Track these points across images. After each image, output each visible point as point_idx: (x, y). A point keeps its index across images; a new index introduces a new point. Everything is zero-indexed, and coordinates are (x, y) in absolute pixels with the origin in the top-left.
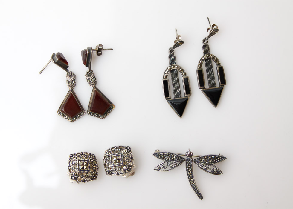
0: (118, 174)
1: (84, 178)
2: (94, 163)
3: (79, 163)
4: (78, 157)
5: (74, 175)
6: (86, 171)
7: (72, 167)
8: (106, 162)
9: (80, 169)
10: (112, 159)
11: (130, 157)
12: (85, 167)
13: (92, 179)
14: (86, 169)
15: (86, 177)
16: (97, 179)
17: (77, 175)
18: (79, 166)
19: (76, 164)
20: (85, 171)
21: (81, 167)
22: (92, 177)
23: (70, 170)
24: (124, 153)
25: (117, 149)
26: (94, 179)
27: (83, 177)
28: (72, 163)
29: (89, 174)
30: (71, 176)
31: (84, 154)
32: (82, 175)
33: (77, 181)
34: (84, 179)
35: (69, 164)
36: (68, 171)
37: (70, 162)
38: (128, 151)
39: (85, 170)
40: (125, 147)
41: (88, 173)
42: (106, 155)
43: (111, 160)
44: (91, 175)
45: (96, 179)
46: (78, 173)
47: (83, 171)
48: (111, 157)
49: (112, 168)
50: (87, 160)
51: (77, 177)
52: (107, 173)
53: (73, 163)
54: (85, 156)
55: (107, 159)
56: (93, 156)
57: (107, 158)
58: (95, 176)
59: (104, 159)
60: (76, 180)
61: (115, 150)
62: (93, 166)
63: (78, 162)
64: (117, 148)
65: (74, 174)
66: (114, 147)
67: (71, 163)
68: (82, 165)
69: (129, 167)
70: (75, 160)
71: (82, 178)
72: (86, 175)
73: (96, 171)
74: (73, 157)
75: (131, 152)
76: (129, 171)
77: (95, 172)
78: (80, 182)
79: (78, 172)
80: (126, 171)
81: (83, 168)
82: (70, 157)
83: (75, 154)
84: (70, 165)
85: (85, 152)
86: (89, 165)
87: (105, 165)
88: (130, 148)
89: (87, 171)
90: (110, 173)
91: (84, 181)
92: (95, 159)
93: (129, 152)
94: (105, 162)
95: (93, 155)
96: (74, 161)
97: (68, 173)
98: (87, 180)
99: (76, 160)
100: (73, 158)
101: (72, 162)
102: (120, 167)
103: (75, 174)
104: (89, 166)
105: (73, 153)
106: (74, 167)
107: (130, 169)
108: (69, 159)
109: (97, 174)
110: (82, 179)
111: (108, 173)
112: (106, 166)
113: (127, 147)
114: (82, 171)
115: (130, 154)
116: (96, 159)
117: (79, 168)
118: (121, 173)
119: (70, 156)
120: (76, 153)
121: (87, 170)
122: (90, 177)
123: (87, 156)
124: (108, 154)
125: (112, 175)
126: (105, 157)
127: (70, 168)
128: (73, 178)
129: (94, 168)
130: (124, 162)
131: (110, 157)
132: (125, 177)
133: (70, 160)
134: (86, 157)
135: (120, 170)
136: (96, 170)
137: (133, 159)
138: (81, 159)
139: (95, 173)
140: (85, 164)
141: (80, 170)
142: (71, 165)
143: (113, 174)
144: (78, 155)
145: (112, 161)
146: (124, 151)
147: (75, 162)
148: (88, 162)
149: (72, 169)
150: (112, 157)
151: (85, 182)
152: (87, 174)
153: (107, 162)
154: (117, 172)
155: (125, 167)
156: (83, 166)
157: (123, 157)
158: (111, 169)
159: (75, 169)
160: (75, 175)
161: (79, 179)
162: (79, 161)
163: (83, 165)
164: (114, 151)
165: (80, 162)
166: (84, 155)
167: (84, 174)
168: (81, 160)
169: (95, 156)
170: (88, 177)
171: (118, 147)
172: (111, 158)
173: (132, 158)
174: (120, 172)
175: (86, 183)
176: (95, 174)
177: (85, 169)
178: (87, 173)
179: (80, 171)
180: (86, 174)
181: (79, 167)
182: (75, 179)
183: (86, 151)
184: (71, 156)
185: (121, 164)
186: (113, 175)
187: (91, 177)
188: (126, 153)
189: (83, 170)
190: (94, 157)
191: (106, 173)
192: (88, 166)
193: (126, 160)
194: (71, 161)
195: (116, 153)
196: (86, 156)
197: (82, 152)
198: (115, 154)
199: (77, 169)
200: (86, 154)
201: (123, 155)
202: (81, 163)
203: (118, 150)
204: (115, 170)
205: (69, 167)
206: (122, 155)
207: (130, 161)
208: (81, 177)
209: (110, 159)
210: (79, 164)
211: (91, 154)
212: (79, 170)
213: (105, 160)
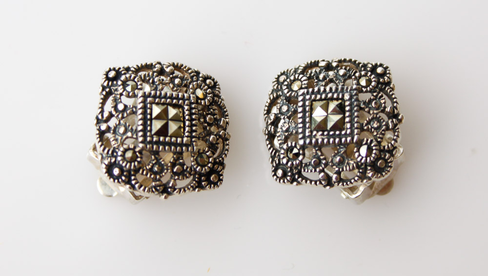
0: (329, 182)
1: (166, 177)
2: (214, 115)
3: (144, 108)
4: (144, 80)
5: (119, 158)
6: (176, 144)
7: (113, 122)
8: (275, 123)
9: (152, 136)
10: (304, 111)
11: (388, 109)
12: (173, 127)
13: (200, 186)
14: (176, 135)
15: (175, 174)
16: (223, 186)
17: (133, 159)
18: (144, 119)
19: (134, 113)
20: (170, 144)
21: (157, 125)
22: (201, 175)
23: (101, 134)
24: (360, 90)
25: (331, 73)
26: (210, 183)
27: (161, 171)
28: (115, 107)
29: (189, 161)
30: (106, 162)
31: (168, 70)
32: (158, 162)
33: (133, 187)
34: (164, 180)
35: (102, 108)
36: (95, 139)
37: (105, 100)
38: (378, 82)
39: (173, 139)
40: (365, 66)
41: (185, 154)
42: (278, 97)
43: (304, 117)
44: (198, 164)
45: (215, 184)
46: (140, 152)
47: (164, 144)
48: (300, 104)
49: (304, 154)
50: (183, 98)
51: (137, 171)
52: (280, 172)
53: (121, 107)
54: (172, 80)
55: (282, 114)
56: (208, 81)
57: (285, 108)
58: (212, 171)
59: (269, 112)
60: (128, 182)
61: (321, 77)
62: (205, 128)
63: (144, 102)
64: (329, 67)
65: (123, 155)
66: (315, 64)
67: (109, 107)
68: (158, 117)
69: (380, 151)
70: (128, 96)
71: (156, 173)
72: (173, 165)
73: (218, 151)
74: (123, 78)
75: (393, 89)
76: (378, 171)
77: (214, 154)
78: (146, 194)
79: (141, 145)
80: (365, 170)
81: (163, 131)
82: (108, 78)
83: (128, 69)
84: (106, 115)
85: (173, 65)
86: (191, 120)
87: (271, 137)
88: (386, 68)
89: (181, 145)
90: (293, 175)
91: (165, 190)
92: (215, 95)
93: (381, 90)
94: (272, 124)
95: (210, 78)
96: (124, 99)
97: (92, 154)
98: (181, 183)
99: (135, 96)
100: (120, 83)
101: (116, 102)
102: (342, 151)
103: (129, 154)
104: (191, 126)
105: (121, 64)
106: (125, 126)
107: (386, 161)
108: (104, 88)
109: (222, 164)
110: (155, 180)
111: (285, 175)
112: (276, 143)
113: (375, 67)
114: (158, 143)
115: (385, 96)
116: (219, 97)
117: (144, 130)
118: (340, 180)
119: (107, 74)
120: (133, 65)
121: (179, 140)
122: (192, 172)
123: (182, 79)
124: (291, 90)
125: (299, 183)
126: (273, 103)
127: (104, 127)
128: (116, 171)
129: (210, 134)
130: (361, 129)
131: (296, 103)
132: (354, 196)
133: (107, 93)
134: (179, 85)
135: (341, 162)
136: (220, 146)
137: (400, 121)
138: (156, 89)
139: (215, 159)
140: (172, 112)
141: (149, 139)
142: (111, 116)
143: (306, 179)
144: (142, 73)
145: (304, 122)
146: (363, 82)
147: (129, 102)
148: (186, 107)
149: (114, 132)
150: (307, 103)
151: (169, 194)
152: (178, 159)
153: (283, 124)
154: (323, 171)
155: (363, 150)
156: (164, 122)
157: (358, 105)
158: (301, 158)
159: (125, 132)
160: (124, 159)
161: (140, 177)
162: (149, 99)
163: (163, 115)
164: (318, 78)
165: (151, 103)
166: (168, 75)
167: (168, 158)
168: (155, 97)
169: (215, 83)
170: (182, 174)
171: (334, 64)
172: (300, 110)
173: (393, 115)
174: (338, 173)
175: (170, 197)
176: (215, 163)
177: (171, 137)
178: (181, 153)
179: (151, 142)
180: (176, 160)
181: (144, 125)
182: (127, 177)
183: (178, 61)
184: (112, 74)
185: (346, 135)
186: (305, 186)
187: (196, 172)
188: (371, 91)
189: (162, 139)
190: (214, 86)
191: (275, 171)
192: (187, 123)
193: (369, 123)
194: (111, 98)
195: (328, 89)
196: (177, 81)
197: (159, 63)
198: (322, 89)
199: (136, 132)
200: (177, 73)
201: (357, 100)
202: (154, 106)
203: (337, 74)
204: (317, 164)
205: (99, 121)
206: (351, 97)
207: (388, 129)
208: (151, 170)
209: (296, 112)
210: (144, 113)
211: (198, 73)
212: (145, 136)
213: (272, 117)
